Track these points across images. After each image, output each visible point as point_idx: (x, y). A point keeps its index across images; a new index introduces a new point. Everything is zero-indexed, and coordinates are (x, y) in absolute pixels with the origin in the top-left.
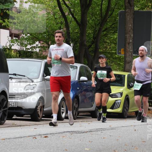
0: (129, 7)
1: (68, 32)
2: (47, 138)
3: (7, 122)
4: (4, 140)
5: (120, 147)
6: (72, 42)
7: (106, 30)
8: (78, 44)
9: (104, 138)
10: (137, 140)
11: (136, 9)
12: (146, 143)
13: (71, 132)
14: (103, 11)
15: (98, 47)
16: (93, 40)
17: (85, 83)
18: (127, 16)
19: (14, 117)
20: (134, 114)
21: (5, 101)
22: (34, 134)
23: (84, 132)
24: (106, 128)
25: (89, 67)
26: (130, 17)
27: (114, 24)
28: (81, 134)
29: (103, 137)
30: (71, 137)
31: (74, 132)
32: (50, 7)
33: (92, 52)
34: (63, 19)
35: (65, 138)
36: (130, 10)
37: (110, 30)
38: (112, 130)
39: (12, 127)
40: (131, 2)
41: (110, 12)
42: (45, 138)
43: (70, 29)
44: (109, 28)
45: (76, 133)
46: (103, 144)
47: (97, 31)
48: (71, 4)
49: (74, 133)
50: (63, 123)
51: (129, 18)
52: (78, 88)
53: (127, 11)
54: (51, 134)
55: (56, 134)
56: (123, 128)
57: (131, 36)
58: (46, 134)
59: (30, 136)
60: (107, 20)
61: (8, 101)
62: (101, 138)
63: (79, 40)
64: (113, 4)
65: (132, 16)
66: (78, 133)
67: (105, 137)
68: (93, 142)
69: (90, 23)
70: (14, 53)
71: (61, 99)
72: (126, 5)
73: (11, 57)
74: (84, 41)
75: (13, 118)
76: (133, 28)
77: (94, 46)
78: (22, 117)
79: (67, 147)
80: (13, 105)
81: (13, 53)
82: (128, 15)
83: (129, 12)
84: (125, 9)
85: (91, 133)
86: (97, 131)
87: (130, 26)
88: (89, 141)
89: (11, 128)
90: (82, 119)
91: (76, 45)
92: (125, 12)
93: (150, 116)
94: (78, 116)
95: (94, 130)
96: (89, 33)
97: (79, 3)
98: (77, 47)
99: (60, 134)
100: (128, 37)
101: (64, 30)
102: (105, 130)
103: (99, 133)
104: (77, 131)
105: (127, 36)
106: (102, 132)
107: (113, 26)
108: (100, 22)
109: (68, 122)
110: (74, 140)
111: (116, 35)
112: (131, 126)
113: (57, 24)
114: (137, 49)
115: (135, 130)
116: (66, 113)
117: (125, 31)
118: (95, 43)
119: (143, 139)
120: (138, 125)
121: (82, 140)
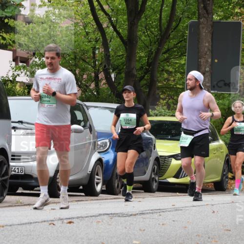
0: (205, 15)
1: (106, 55)
2: (72, 223)
3: (8, 198)
4: (3, 227)
5: (188, 239)
6: (113, 71)
7: (168, 52)
8: (123, 75)
9: (163, 224)
10: (216, 227)
11: (216, 18)
12: (231, 232)
13: (111, 214)
14: (164, 21)
15: (156, 79)
16: (147, 67)
18: (201, 29)
19: (20, 191)
20: (211, 187)
21: (5, 164)
22: (52, 218)
23: (131, 215)
24: (166, 208)
26: (207, 31)
27: (181, 41)
28: (127, 218)
29: (161, 223)
30: (110, 223)
31: (115, 215)
32: (79, 15)
33: (144, 87)
34: (99, 33)
35: (100, 224)
36: (207, 20)
37: (175, 52)
38: (176, 212)
39: (15, 206)
40: (208, 8)
41: (174, 24)
42: (68, 224)
43: (110, 50)
44: (172, 48)
45: (119, 216)
46: (163, 234)
47: (154, 54)
48: (113, 10)
49: (116, 217)
50: (97, 200)
51: (205, 33)
53: (202, 22)
54: (78, 218)
55: (86, 217)
56: (194, 208)
57: (207, 61)
58: (69, 219)
59: (45, 221)
60: (170, 35)
61: (9, 165)
62: (159, 224)
63: (125, 67)
64: (179, 11)
65: (209, 30)
66: (122, 216)
67: (165, 222)
68: (145, 231)
69: (142, 41)
70: (20, 87)
71: (96, 162)
72: (200, 11)
73: (14, 95)
74: (133, 69)
75: (18, 191)
76: (210, 49)
77: (148, 76)
78: (33, 190)
79: (103, 239)
80: (17, 171)
81: (18, 88)
82: (203, 28)
83: (205, 23)
84: (199, 18)
85: (143, 216)
86: (152, 213)
87: (207, 45)
88: (140, 230)
89: (15, 208)
91: (120, 75)
92: (198, 24)
95: (148, 212)
96: (141, 57)
97: (125, 9)
98: (122, 78)
99: (94, 217)
100: (203, 62)
101: (101, 51)
102: (166, 211)
103: (156, 216)
104: (120, 213)
105: (202, 60)
106: (160, 215)
107: (179, 45)
108: (158, 39)
109: (105, 199)
110: (116, 227)
111: (184, 60)
112: (207, 205)
113: (90, 41)
114: (218, 82)
115: (214, 212)
116: (103, 184)
117: (198, 53)
118: (150, 72)
119: (225, 226)
120: (219, 204)
121: (128, 228)
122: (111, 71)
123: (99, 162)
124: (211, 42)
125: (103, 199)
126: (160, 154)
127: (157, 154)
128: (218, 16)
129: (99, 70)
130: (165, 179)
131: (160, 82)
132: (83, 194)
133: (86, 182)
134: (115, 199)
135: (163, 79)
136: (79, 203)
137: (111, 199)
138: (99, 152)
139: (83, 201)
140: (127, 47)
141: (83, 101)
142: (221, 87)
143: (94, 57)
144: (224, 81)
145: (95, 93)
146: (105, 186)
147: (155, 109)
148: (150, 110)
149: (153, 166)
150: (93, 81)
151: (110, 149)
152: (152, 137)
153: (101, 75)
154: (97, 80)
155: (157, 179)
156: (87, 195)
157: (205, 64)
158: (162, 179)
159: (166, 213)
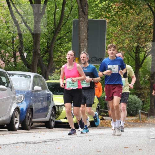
0: (83, 16)
1: (21, 41)
6: (25, 51)
7: (60, 39)
8: (32, 54)
9: (58, 148)
10: (92, 150)
11: (90, 17)
12: (101, 153)
13: (25, 142)
14: (57, 19)
15: (52, 56)
16: (47, 49)
17: (39, 92)
18: (81, 25)
23: (38, 143)
24: (60, 138)
25: (43, 76)
26: (84, 26)
27: (68, 32)
28: (35, 144)
30: (24, 148)
32: (3, 16)
33: (45, 61)
35: (18, 148)
36: (85, 19)
37: (65, 39)
38: (67, 141)
40: (85, 11)
41: (64, 21)
43: (23, 38)
44: (62, 37)
45: (30, 144)
47: (51, 40)
49: (28, 144)
50: (16, 133)
52: (32, 98)
53: (81, 20)
54: (4, 145)
55: (9, 144)
57: (85, 45)
60: (61, 28)
62: (56, 148)
65: (86, 25)
66: (32, 144)
67: (59, 147)
68: (47, 153)
71: (15, 109)
72: (80, 13)
74: (38, 50)
76: (87, 36)
77: (47, 54)
82: (82, 24)
83: (83, 20)
84: (79, 18)
85: (46, 143)
86: (51, 141)
87: (85, 34)
88: (44, 152)
90: (36, 130)
91: (29, 54)
92: (79, 21)
93: (105, 126)
94: (32, 127)
95: (49, 140)
96: (43, 42)
98: (31, 56)
99: (14, 145)
100: (82, 46)
102: (60, 140)
103: (54, 143)
104: (31, 142)
105: (82, 44)
106: (57, 143)
107: (67, 34)
108: (53, 31)
109: (21, 133)
110: (28, 151)
111: (70, 44)
112: (86, 136)
113: (10, 32)
114: (92, 58)
115: (90, 140)
116: (20, 123)
117: (79, 40)
118: (49, 52)
119: (98, 149)
120: (93, 135)
121: (36, 151)
122: (24, 51)
123: (17, 109)
124: (87, 33)
125: (20, 133)
126: (56, 104)
127: (54, 104)
128: (92, 16)
129: (16, 50)
130: (59, 120)
131: (55, 58)
132: (7, 130)
133: (9, 122)
134: (27, 132)
135: (57, 56)
136: (4, 135)
137: (25, 133)
138: (17, 103)
139: (7, 134)
140: (34, 36)
141: (6, 70)
142: (94, 61)
143: (13, 43)
144: (96, 57)
145: (14, 66)
146: (21, 125)
147: (52, 76)
148: (49, 76)
149: (52, 111)
150: (12, 58)
151: (24, 101)
152: (51, 93)
153: (18, 54)
154: (15, 57)
155: (54, 119)
156: (9, 130)
157: (84, 47)
158: (57, 120)
159: (60, 141)
